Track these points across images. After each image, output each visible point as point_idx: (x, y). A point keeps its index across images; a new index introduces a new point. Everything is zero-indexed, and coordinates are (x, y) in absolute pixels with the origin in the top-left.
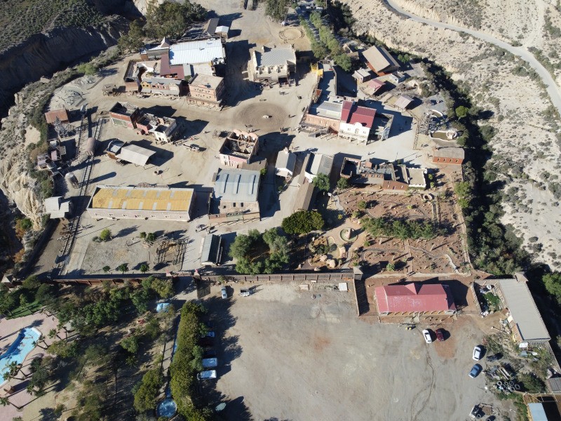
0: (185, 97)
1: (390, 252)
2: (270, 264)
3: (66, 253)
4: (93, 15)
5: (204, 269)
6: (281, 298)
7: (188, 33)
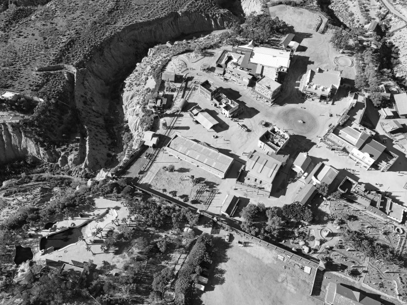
0: (251, 88)
1: (352, 260)
2: (264, 233)
3: (146, 170)
4: (212, 6)
5: (221, 216)
6: (263, 258)
7: (269, 41)
